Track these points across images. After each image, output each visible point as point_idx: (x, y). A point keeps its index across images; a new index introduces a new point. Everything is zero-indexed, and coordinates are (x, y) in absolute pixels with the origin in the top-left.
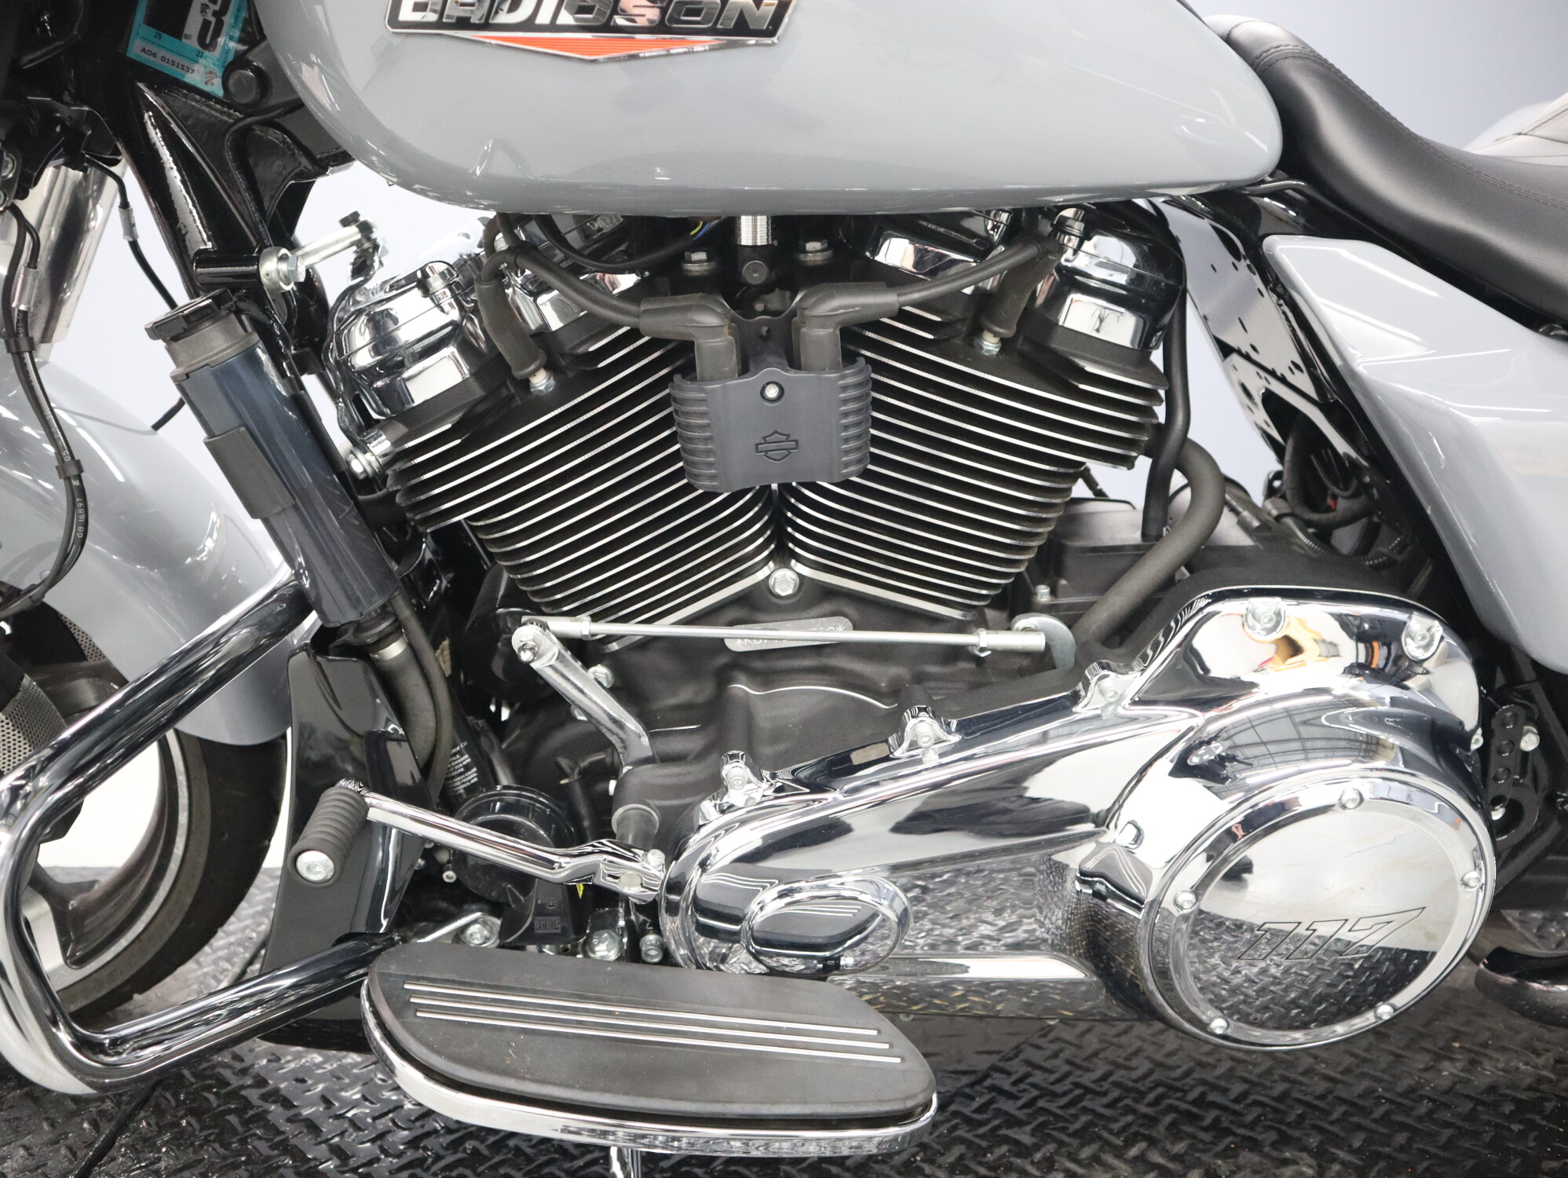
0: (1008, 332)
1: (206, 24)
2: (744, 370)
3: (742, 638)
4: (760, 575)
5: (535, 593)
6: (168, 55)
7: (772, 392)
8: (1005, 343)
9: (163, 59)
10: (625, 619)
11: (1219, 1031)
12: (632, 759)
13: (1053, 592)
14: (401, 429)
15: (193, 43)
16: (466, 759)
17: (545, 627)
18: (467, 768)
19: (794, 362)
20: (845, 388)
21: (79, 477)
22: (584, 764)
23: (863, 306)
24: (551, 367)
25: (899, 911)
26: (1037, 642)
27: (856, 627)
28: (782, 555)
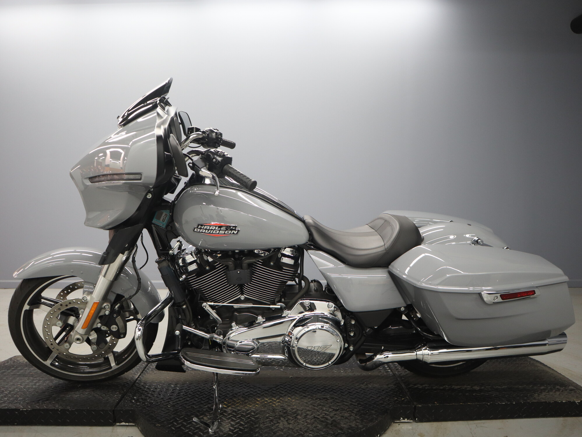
0: (274, 262)
1: (163, 219)
2: (235, 269)
3: (236, 306)
4: (239, 297)
5: (205, 299)
6: (157, 222)
7: (239, 272)
8: (274, 263)
9: (157, 223)
10: (219, 303)
11: (304, 365)
12: (219, 324)
13: (284, 300)
14: (187, 274)
15: (161, 221)
16: (193, 324)
17: (207, 303)
18: (193, 326)
19: (242, 268)
20: (248, 272)
21: (140, 280)
22: (211, 325)
23: (251, 261)
24: (209, 266)
25: (258, 347)
26: (279, 307)
27: (253, 304)
28: (242, 294)
